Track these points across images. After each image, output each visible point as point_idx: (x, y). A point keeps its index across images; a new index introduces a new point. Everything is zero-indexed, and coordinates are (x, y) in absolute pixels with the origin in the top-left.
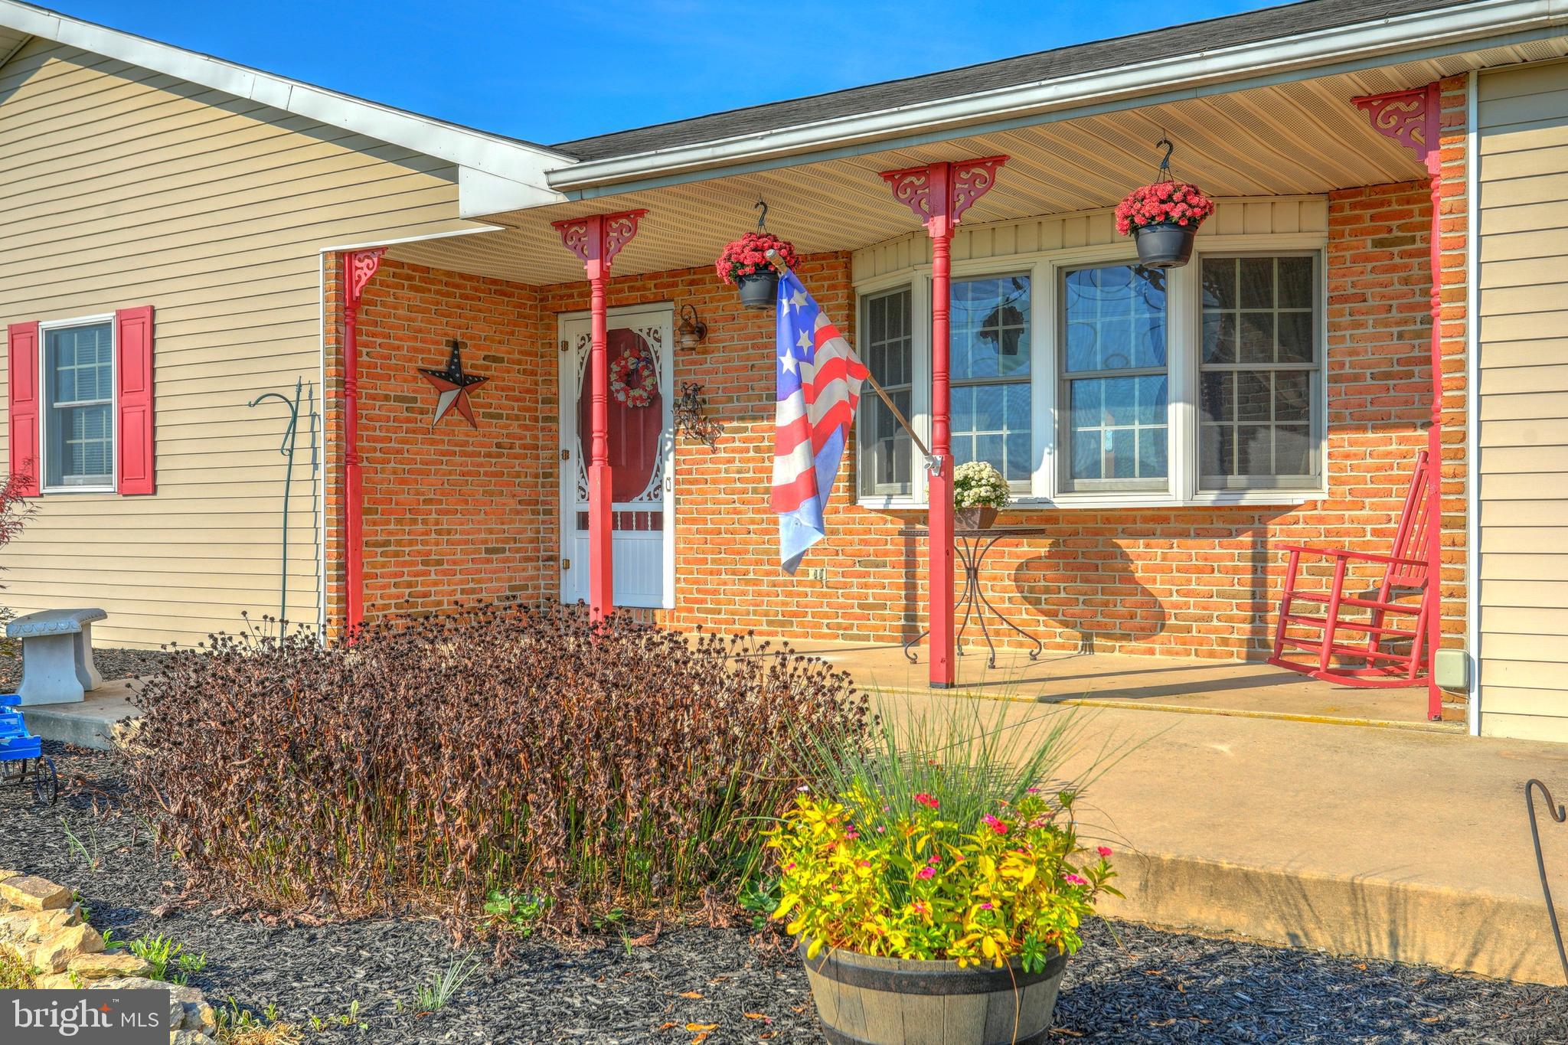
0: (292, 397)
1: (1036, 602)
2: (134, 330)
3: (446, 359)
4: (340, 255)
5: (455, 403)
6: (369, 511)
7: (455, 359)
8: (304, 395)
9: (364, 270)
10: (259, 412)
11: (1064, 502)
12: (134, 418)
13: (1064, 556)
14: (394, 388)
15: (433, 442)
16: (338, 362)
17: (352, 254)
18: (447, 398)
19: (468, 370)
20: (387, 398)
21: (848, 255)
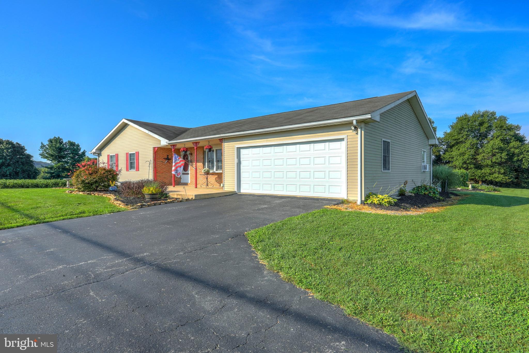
0: (150, 161)
1: (217, 182)
2: (137, 154)
3: (167, 157)
4: (154, 147)
5: (168, 161)
6: (157, 173)
7: (168, 157)
8: (151, 161)
9: (156, 149)
10: (146, 163)
11: (217, 172)
12: (137, 163)
13: (218, 177)
14: (160, 160)
15: (165, 166)
16: (154, 158)
17: (155, 147)
18: (166, 161)
19: (169, 158)
20: (159, 161)
21: (203, 147)
